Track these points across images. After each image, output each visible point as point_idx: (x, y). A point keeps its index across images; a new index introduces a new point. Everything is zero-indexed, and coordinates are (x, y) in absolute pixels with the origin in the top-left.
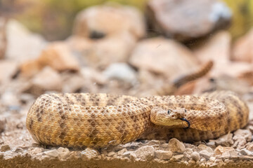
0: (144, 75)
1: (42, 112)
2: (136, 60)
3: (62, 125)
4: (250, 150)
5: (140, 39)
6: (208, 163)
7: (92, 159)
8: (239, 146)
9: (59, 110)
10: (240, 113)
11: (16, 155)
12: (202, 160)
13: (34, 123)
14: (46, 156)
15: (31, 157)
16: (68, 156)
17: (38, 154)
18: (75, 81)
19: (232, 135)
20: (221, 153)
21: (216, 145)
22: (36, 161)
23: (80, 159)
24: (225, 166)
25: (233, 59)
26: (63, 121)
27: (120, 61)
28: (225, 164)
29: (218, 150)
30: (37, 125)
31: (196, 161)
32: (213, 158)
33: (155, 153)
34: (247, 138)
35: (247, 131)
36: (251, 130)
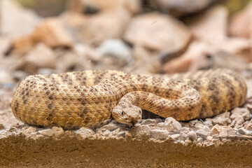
0: (139, 51)
1: (27, 94)
2: (131, 36)
3: (50, 107)
4: (248, 129)
5: (135, 14)
6: (205, 143)
7: (87, 139)
8: (236, 125)
9: (45, 91)
10: (231, 94)
11: (10, 134)
12: (199, 139)
13: (20, 106)
14: (40, 135)
15: (25, 136)
16: (62, 135)
17: (32, 133)
18: (69, 58)
19: (229, 113)
20: (219, 133)
21: (214, 124)
22: (31, 140)
23: (75, 138)
24: (223, 146)
25: (230, 35)
26: (50, 101)
27: (115, 38)
28: (222, 143)
29: (215, 129)
30: (22, 108)
31: (192, 140)
32: (210, 138)
33: (151, 132)
34: (245, 117)
35: (245, 110)
36: (249, 109)
